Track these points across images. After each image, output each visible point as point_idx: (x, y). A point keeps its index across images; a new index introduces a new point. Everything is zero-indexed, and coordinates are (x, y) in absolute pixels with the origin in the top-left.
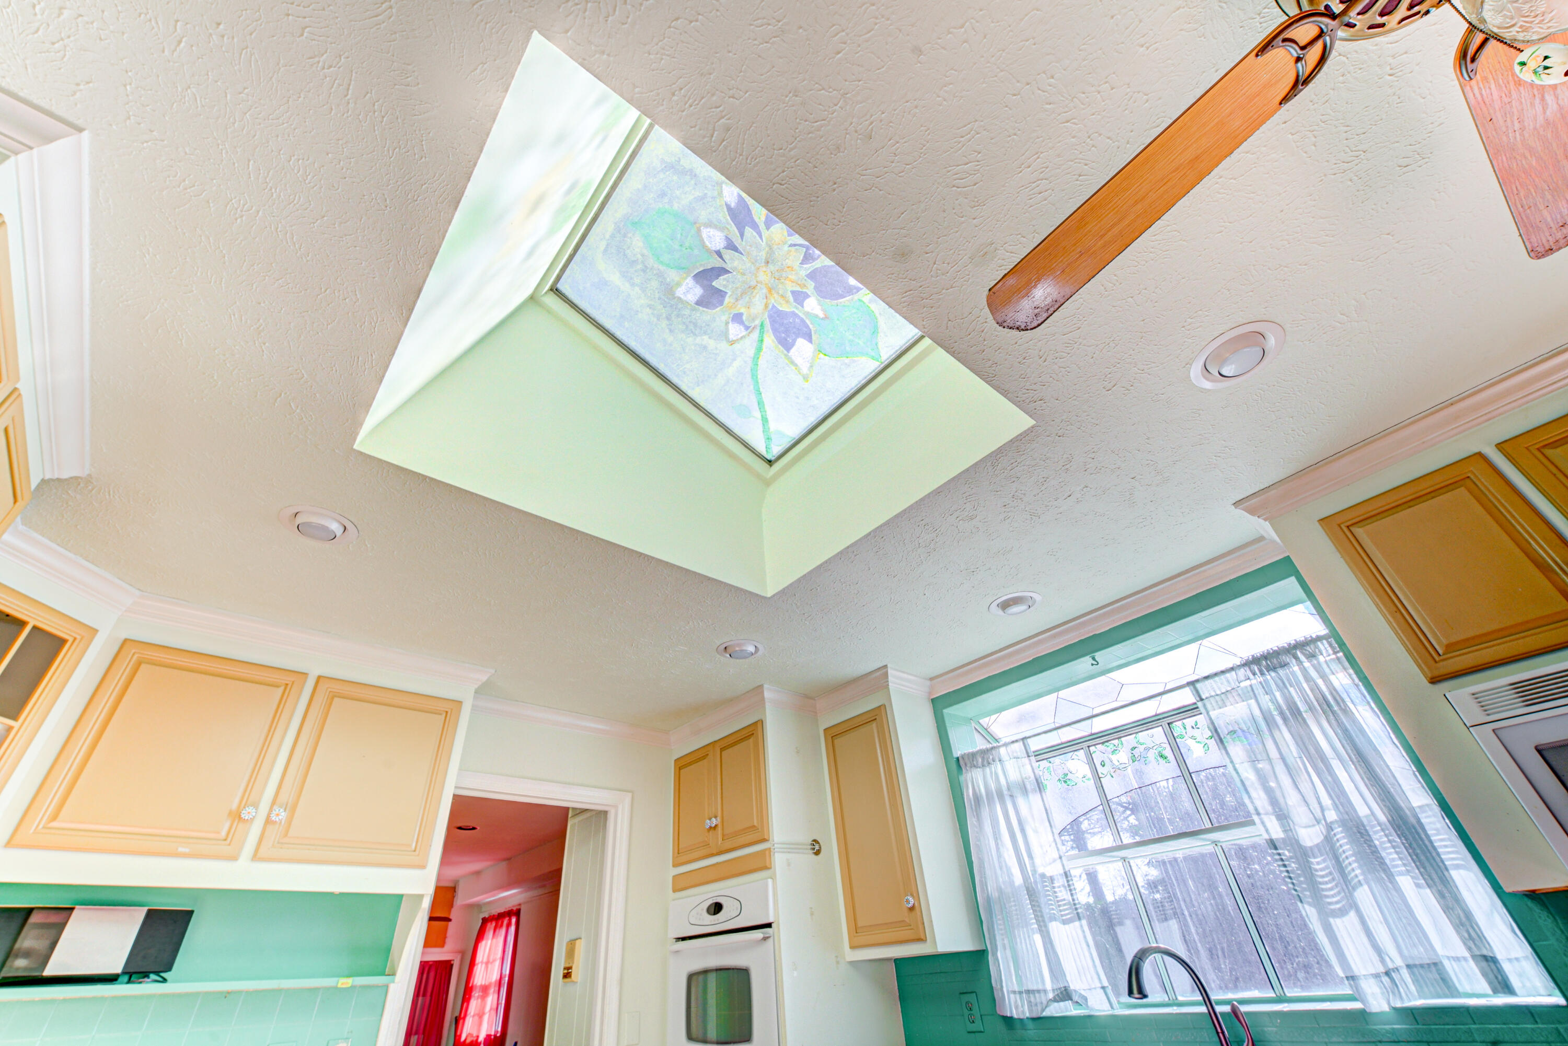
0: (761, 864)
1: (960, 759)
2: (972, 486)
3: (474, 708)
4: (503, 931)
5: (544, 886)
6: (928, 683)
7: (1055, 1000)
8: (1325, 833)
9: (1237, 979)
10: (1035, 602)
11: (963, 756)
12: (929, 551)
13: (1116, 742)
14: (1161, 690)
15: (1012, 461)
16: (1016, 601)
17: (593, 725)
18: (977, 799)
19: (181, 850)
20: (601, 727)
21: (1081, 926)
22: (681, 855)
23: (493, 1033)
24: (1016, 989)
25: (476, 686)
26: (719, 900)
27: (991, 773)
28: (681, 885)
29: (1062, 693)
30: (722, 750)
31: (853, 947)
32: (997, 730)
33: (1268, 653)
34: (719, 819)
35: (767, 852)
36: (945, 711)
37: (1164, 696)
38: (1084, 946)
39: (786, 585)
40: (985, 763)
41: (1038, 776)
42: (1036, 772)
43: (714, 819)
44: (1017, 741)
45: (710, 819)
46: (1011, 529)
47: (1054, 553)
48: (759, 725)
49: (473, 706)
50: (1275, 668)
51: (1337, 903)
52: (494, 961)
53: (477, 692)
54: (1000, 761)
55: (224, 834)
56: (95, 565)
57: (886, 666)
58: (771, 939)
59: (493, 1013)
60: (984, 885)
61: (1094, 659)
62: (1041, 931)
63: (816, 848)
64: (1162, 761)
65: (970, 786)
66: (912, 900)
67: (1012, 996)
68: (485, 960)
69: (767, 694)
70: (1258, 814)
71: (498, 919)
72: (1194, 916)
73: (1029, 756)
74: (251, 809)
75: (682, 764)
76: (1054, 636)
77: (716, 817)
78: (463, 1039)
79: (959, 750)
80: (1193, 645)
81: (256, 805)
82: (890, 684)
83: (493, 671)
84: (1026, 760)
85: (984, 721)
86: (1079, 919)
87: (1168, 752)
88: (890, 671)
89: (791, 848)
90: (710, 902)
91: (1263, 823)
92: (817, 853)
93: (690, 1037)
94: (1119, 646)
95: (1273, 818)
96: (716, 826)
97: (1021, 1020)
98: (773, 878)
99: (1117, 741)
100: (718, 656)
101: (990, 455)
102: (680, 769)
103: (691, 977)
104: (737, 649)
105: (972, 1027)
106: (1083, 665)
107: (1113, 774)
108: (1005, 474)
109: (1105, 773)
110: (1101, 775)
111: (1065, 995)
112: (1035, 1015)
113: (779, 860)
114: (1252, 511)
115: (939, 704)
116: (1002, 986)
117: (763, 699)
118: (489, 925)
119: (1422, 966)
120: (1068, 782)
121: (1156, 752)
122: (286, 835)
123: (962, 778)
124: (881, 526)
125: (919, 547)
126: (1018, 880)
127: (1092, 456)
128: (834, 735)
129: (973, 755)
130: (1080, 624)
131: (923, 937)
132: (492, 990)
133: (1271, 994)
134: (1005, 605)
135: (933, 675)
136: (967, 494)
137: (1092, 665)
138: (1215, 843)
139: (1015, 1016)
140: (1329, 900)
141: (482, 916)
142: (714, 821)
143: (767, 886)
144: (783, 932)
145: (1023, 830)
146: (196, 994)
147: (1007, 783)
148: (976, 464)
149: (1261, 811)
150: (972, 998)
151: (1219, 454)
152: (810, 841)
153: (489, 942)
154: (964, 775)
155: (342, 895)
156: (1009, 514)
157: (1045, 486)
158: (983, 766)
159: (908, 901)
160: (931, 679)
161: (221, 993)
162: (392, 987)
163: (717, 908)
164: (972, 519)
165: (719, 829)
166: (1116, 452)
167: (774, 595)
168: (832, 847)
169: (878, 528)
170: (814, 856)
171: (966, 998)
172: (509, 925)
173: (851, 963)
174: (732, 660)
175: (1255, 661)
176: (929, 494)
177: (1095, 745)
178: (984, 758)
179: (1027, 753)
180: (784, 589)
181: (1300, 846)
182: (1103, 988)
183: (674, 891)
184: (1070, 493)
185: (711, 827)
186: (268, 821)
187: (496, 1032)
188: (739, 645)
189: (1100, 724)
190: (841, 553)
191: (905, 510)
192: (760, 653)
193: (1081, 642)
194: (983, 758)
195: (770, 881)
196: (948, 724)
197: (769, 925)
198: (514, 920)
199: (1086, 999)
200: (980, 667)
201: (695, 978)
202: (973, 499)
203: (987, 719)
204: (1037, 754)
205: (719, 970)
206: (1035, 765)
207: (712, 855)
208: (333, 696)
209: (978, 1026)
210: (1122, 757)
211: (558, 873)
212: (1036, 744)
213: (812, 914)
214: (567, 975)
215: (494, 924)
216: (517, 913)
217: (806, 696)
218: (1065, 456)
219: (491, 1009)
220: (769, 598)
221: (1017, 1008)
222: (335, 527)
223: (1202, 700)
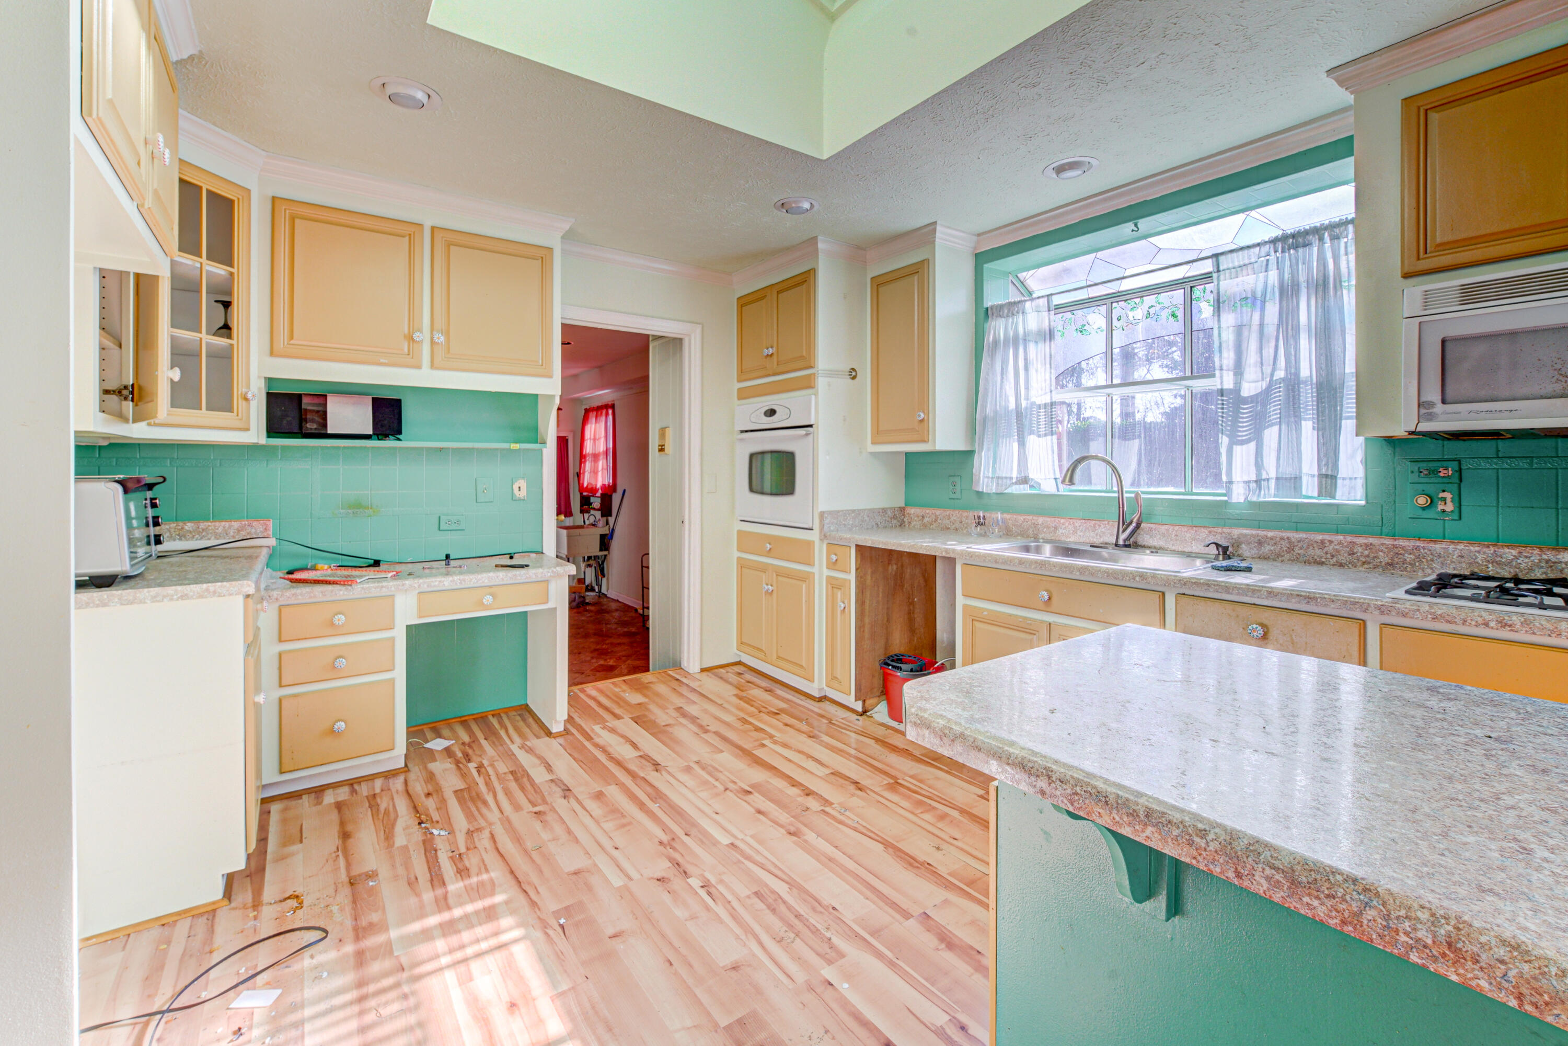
0: (808, 384)
1: (989, 310)
2: (1038, 53)
3: (564, 252)
4: (603, 418)
5: (631, 388)
6: (975, 238)
7: (1016, 483)
8: (1264, 388)
9: (1162, 480)
10: (1092, 166)
11: (992, 307)
12: (987, 117)
13: (1137, 300)
14: (1195, 258)
15: (1085, 27)
16: (1072, 166)
17: (666, 267)
18: (996, 343)
19: (382, 361)
20: (670, 268)
21: (1052, 439)
22: (743, 374)
23: (607, 483)
24: (990, 475)
25: (562, 234)
26: (774, 407)
27: (1013, 323)
28: (743, 395)
29: (1100, 254)
30: (778, 293)
31: (873, 443)
32: (1032, 284)
33: (1299, 232)
34: (774, 349)
35: (813, 376)
36: (986, 266)
37: (1195, 264)
38: (1050, 452)
39: (840, 149)
40: (1010, 314)
41: (1052, 327)
42: (1052, 324)
43: (770, 349)
44: (1043, 297)
45: (767, 349)
46: (1075, 96)
47: (1118, 120)
48: (812, 273)
49: (562, 250)
50: (1297, 247)
51: (1245, 436)
52: (599, 439)
53: (563, 237)
54: (1023, 313)
55: (406, 351)
56: (223, 129)
57: (935, 223)
58: (812, 435)
59: (605, 471)
60: (984, 407)
61: (1136, 225)
62: (1019, 441)
63: (853, 374)
64: (1171, 319)
65: (992, 332)
66: (922, 415)
67: (986, 480)
68: (592, 437)
69: (821, 246)
70: (1221, 369)
71: (599, 410)
72: (1147, 438)
73: (1049, 311)
74: (418, 334)
75: (744, 302)
76: (1105, 200)
77: (772, 347)
78: (585, 485)
79: (990, 301)
80: (1241, 215)
81: (420, 330)
82: (937, 240)
83: (573, 220)
84: (1046, 313)
85: (1022, 275)
86: (1052, 435)
87: (1180, 314)
88: (939, 228)
89: (832, 374)
90: (767, 408)
91: (1221, 377)
92: (854, 378)
93: (751, 489)
94: (1164, 214)
95: (1231, 373)
96: (772, 354)
97: (989, 494)
98: (816, 395)
99: (1139, 299)
100: (776, 211)
101: (1061, 21)
102: (742, 306)
103: (752, 456)
104: (793, 205)
105: (952, 496)
106: (1127, 228)
107: (1125, 328)
108: (1076, 40)
109: (1118, 326)
110: (1114, 328)
111: (1024, 480)
112: (999, 492)
113: (822, 382)
114: (1341, 83)
115: (981, 259)
116: (980, 473)
117: (817, 250)
118: (591, 414)
119: (1286, 479)
120: (1084, 332)
121: (1170, 311)
122: (449, 352)
123: (987, 326)
124: (939, 93)
125: (977, 113)
126: (1012, 406)
127: (1175, 21)
128: (879, 283)
129: (1001, 307)
130: (1135, 188)
131: (926, 439)
132: (601, 457)
133: (1182, 490)
134: (1060, 170)
135: (981, 231)
136: (1032, 61)
137: (1133, 231)
138: (1188, 388)
139: (985, 491)
140: (1240, 434)
141: (584, 407)
142: (771, 351)
143: (810, 400)
144: (822, 433)
145: (1026, 369)
146: (422, 448)
147: (1024, 332)
148: (1045, 30)
149: (1224, 367)
150: (957, 480)
151: (1322, 18)
152: (848, 369)
153: (593, 426)
154: (988, 324)
155: (496, 392)
156: (1075, 81)
157: (1118, 53)
158: (1008, 316)
159: (919, 416)
160: (979, 235)
161: (436, 448)
162: (545, 450)
163: (771, 413)
164: (1034, 86)
165: (775, 357)
166: (1203, 17)
167: (829, 158)
168: (866, 375)
169: (936, 94)
170: (850, 380)
171: (952, 479)
172: (607, 415)
173: (871, 453)
174: (789, 215)
175: (1284, 238)
176: (992, 61)
177: (1117, 302)
178: (1012, 309)
179: (1049, 307)
180: (839, 152)
181: (1240, 395)
182: (1056, 479)
183: (739, 399)
184: (1142, 60)
185: (768, 355)
186: (433, 343)
187: (609, 483)
188: (795, 202)
189: (1126, 285)
190: (897, 119)
191: (965, 77)
192: (816, 208)
193: (1130, 207)
194: (1009, 310)
195: (813, 397)
196: (985, 278)
197: (811, 426)
198: (610, 411)
199: (1040, 485)
200: (1027, 226)
201: (755, 456)
202: (1038, 66)
203: (1024, 274)
204: (1058, 307)
205: (772, 452)
206: (1052, 317)
207: (769, 375)
208: (449, 244)
209: (958, 495)
210: (1139, 314)
211: (646, 378)
212: (1057, 300)
213: (845, 420)
214: (662, 449)
215: (595, 413)
216: (612, 406)
217: (858, 247)
218: (1144, 22)
219: (603, 469)
220: (825, 161)
221: (987, 486)
222: (420, 96)
223: (1218, 271)
